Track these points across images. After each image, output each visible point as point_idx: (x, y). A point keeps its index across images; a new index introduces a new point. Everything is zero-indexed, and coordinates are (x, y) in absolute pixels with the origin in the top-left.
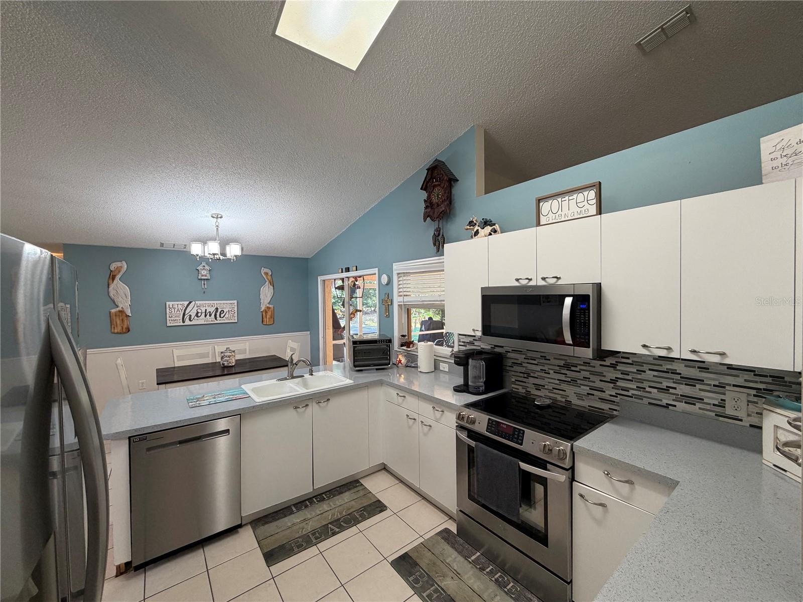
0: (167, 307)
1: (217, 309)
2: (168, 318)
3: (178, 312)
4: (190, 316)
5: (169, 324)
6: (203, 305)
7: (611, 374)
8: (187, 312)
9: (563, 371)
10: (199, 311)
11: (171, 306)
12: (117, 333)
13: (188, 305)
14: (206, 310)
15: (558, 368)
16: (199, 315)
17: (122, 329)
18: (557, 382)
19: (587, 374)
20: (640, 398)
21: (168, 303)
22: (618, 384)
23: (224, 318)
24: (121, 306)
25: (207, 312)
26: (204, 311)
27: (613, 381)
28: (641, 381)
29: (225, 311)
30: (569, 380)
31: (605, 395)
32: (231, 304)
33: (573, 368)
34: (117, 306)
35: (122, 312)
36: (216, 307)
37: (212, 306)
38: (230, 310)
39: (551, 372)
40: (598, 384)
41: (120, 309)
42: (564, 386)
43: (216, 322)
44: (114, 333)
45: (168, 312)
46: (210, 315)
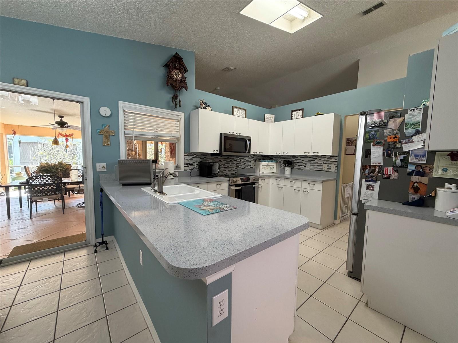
7: (236, 163)
9: (225, 165)
15: (224, 164)
18: (224, 168)
19: (231, 164)
20: (240, 167)
22: (237, 165)
27: (236, 165)
28: (240, 163)
30: (227, 167)
31: (234, 169)
33: (228, 163)
39: (222, 165)
40: (233, 166)
42: (226, 169)
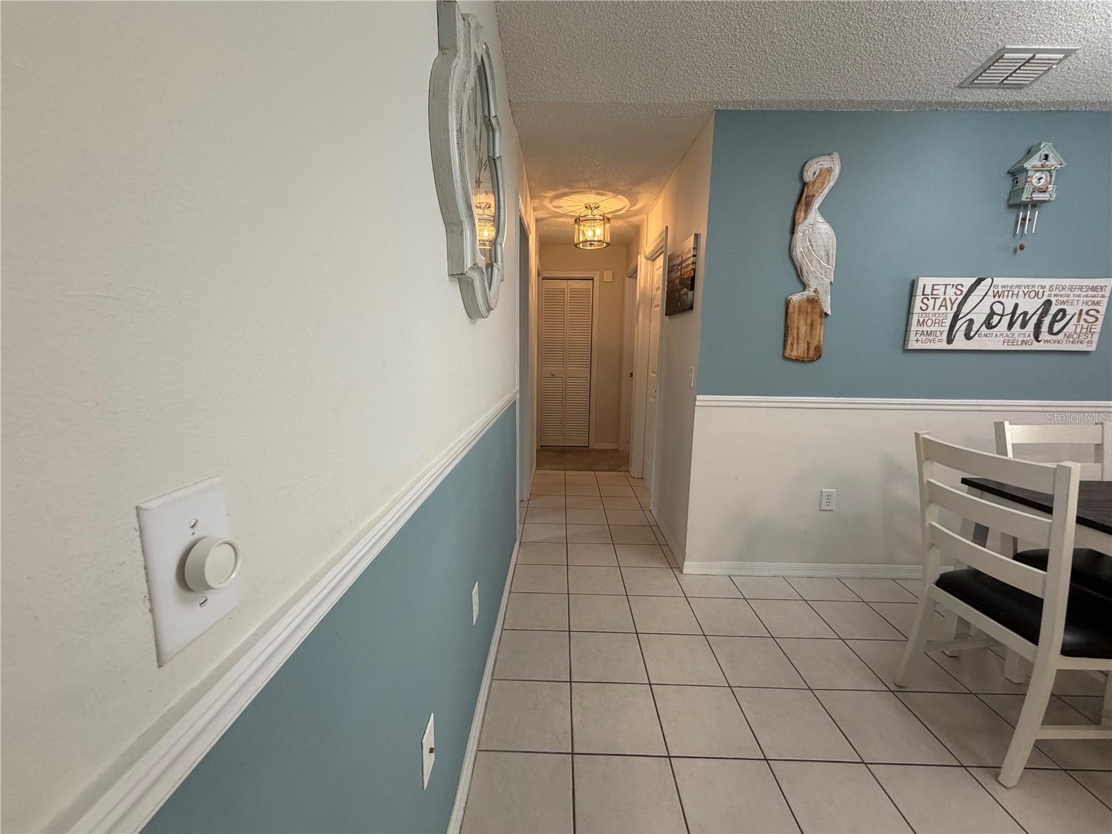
0: (919, 291)
1: (1048, 303)
2: (914, 327)
3: (943, 309)
4: (971, 321)
5: (913, 345)
6: (1010, 291)
8: (965, 310)
10: (998, 309)
11: (928, 291)
12: (797, 360)
13: (972, 288)
14: (1016, 306)
16: (996, 319)
17: (808, 348)
21: (922, 281)
23: (1061, 336)
24: (813, 285)
25: (1019, 311)
26: (1009, 310)
29: (1071, 310)
32: (1094, 289)
34: (805, 286)
35: (813, 301)
36: (1045, 298)
37: (1037, 294)
38: (1085, 308)
41: (809, 293)
43: (1036, 346)
44: (789, 359)
45: (917, 310)
46: (1023, 325)
